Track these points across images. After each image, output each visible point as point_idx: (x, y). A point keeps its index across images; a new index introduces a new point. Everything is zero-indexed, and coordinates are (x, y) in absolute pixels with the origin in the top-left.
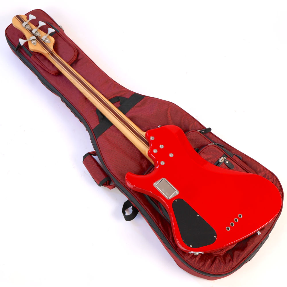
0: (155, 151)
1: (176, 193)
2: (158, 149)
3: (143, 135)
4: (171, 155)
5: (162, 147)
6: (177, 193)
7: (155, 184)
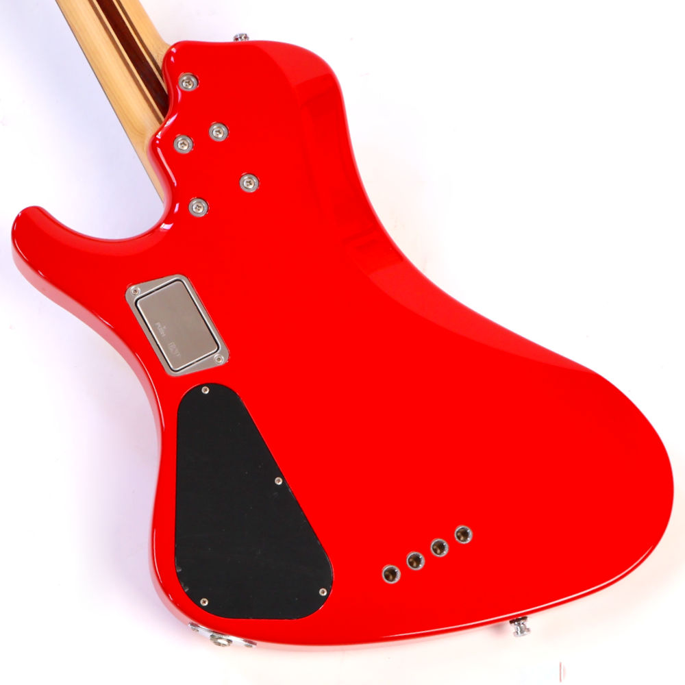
0: (183, 145)
1: (216, 355)
2: (201, 138)
3: (155, 56)
4: (249, 184)
5: (218, 133)
6: (219, 357)
7: (135, 292)
